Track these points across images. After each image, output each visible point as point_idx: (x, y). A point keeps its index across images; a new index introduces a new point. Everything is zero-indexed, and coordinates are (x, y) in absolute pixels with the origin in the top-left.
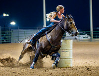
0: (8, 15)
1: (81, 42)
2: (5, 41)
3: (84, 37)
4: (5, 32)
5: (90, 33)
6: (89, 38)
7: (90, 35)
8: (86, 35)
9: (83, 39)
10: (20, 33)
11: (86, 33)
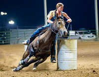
0: (6, 14)
1: (86, 41)
2: (3, 42)
3: (89, 37)
4: (3, 32)
5: (95, 32)
6: (95, 37)
7: (95, 34)
8: (91, 35)
9: (88, 38)
10: (19, 33)
11: (91, 32)
